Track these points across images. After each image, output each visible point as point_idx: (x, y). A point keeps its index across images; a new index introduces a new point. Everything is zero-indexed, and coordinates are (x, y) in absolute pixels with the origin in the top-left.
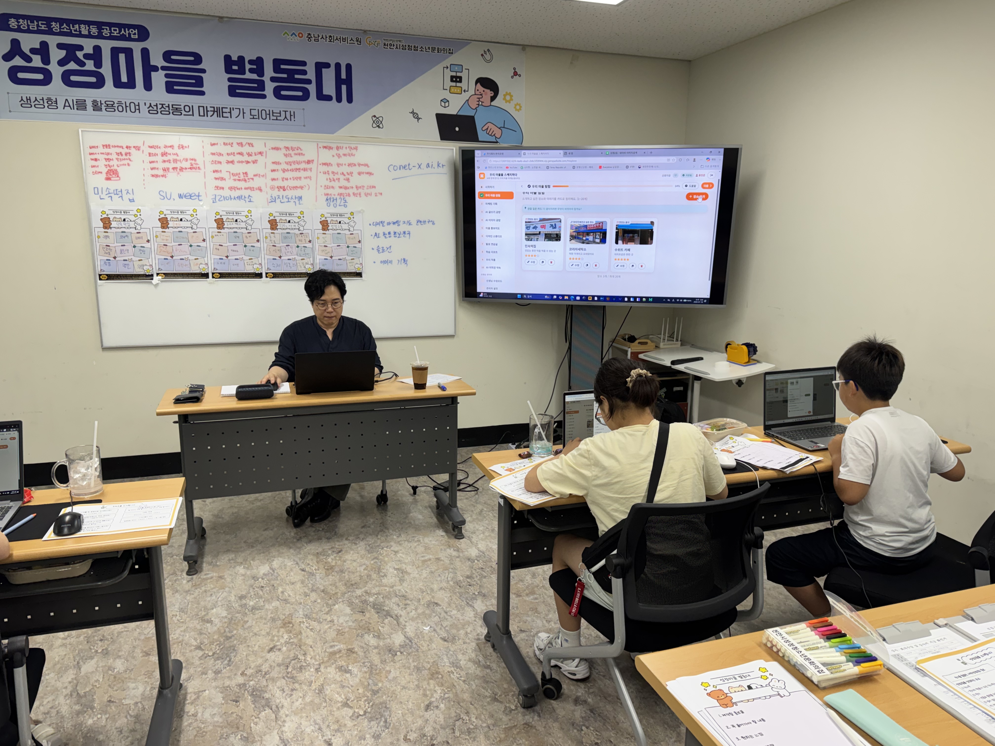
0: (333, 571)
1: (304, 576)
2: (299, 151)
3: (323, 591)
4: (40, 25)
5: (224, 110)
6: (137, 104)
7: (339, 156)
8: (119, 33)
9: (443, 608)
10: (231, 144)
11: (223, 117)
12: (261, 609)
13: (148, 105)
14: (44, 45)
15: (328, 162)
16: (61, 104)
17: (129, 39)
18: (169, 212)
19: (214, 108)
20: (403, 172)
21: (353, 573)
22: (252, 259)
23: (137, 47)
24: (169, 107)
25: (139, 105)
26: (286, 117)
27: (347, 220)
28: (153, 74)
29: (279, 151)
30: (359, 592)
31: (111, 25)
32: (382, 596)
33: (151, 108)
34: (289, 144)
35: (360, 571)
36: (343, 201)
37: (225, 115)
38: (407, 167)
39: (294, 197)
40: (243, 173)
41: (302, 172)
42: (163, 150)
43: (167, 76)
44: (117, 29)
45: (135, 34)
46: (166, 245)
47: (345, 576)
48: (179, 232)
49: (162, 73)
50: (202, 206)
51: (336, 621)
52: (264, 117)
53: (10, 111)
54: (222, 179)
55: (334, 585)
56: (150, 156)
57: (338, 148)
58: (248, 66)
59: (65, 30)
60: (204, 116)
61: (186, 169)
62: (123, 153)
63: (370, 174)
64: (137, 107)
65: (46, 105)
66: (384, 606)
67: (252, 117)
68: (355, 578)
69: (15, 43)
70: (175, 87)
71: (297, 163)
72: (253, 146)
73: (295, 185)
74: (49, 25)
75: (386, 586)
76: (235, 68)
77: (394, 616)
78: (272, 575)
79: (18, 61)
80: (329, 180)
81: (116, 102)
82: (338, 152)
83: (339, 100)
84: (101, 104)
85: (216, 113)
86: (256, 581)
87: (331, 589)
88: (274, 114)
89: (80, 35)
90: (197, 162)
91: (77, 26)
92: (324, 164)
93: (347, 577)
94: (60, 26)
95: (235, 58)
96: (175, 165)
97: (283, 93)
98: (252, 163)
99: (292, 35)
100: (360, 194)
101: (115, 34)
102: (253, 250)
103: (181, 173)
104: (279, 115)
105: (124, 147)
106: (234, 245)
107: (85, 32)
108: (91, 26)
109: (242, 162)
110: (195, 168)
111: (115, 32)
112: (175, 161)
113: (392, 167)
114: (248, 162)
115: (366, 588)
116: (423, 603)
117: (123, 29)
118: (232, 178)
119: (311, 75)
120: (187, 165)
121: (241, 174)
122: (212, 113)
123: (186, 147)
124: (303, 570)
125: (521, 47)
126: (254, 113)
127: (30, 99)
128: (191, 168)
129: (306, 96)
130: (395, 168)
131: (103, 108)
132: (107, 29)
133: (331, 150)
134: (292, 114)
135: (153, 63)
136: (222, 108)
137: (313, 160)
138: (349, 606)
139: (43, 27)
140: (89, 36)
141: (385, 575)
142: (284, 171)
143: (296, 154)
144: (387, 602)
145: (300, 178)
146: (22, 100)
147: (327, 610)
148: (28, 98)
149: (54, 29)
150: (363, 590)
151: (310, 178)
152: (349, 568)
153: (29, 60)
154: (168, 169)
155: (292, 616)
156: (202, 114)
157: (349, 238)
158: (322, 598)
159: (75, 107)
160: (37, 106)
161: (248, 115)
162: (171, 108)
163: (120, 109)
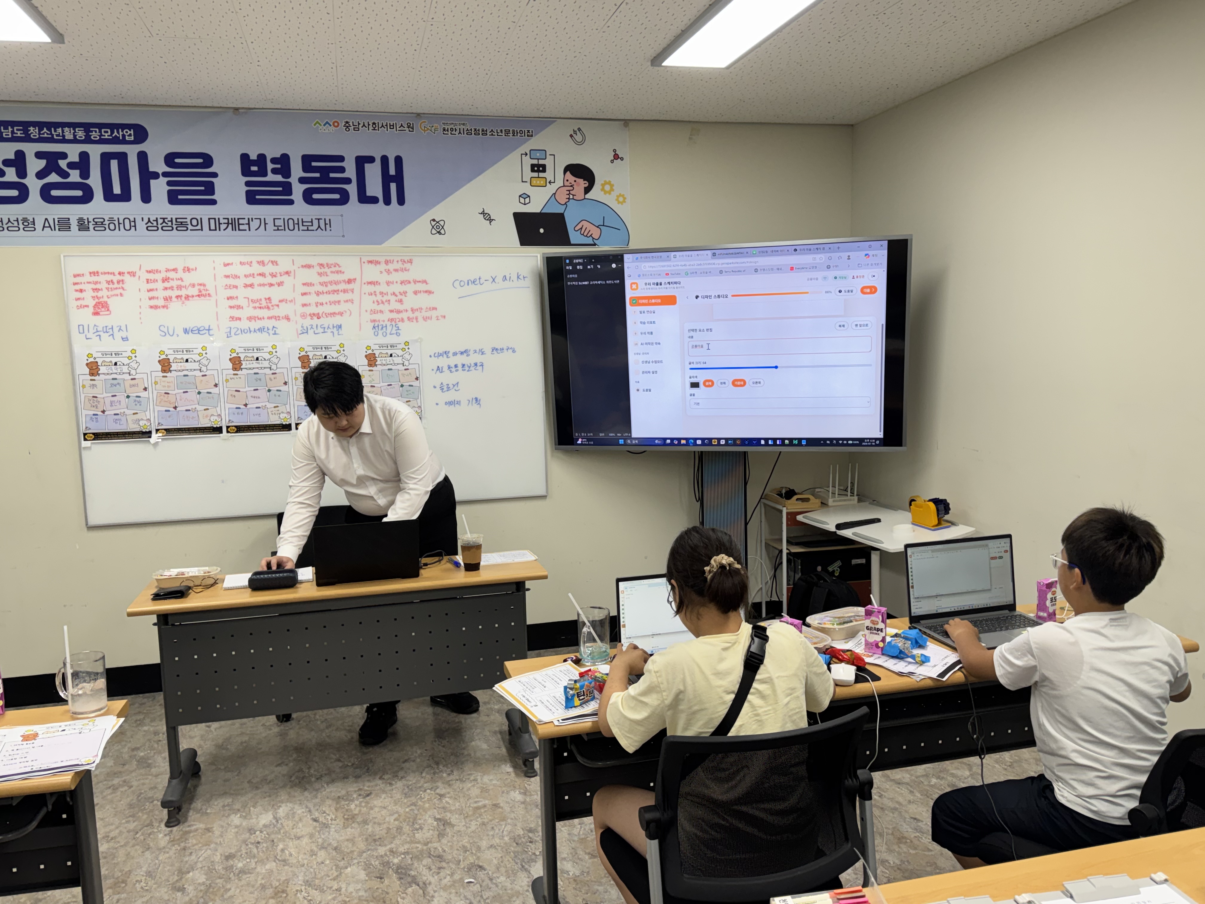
0: (353, 822)
1: (315, 827)
2: (337, 268)
3: (336, 849)
4: (15, 131)
5: (241, 221)
6: (132, 219)
7: (388, 272)
8: (111, 135)
9: (488, 874)
10: (250, 264)
11: (239, 230)
12: (251, 873)
13: (146, 220)
14: (20, 154)
15: (374, 280)
16: (39, 224)
17: (124, 142)
18: (171, 352)
19: (228, 219)
20: (472, 288)
21: (379, 824)
22: (278, 406)
23: (132, 151)
24: (171, 221)
25: (135, 222)
26: (319, 227)
27: (400, 353)
28: (152, 182)
29: (311, 269)
30: (382, 850)
31: (100, 126)
32: (411, 856)
33: (149, 224)
34: (324, 261)
35: (389, 822)
36: (395, 328)
37: (241, 227)
38: (478, 282)
39: (331, 327)
40: (266, 299)
41: (341, 294)
42: (164, 275)
43: (169, 183)
44: (109, 130)
45: (130, 135)
46: (168, 394)
47: (368, 829)
48: (184, 376)
49: (163, 180)
50: (213, 342)
51: (343, 890)
52: (291, 227)
54: (239, 307)
55: (352, 840)
56: (148, 282)
57: (387, 262)
58: (270, 166)
59: (46, 135)
60: (216, 230)
61: (193, 296)
62: (115, 281)
63: (429, 292)
64: (133, 224)
65: (21, 226)
66: (411, 870)
67: (276, 228)
68: (379, 831)
70: (180, 197)
71: (335, 284)
72: (277, 265)
73: (332, 311)
74: (26, 131)
75: (419, 842)
76: (254, 168)
77: (421, 884)
78: (275, 826)
80: (376, 303)
81: (106, 219)
82: (387, 267)
83: (387, 202)
84: (88, 222)
85: (230, 226)
86: (251, 834)
87: (347, 847)
88: (304, 224)
89: (64, 141)
90: (207, 287)
91: (59, 130)
92: (370, 283)
93: (370, 830)
94: (40, 130)
95: (253, 157)
96: (179, 293)
97: (315, 196)
98: (276, 286)
99: (324, 125)
100: (417, 318)
101: (106, 137)
102: (279, 396)
103: (187, 302)
104: (310, 224)
105: (116, 273)
106: (255, 390)
107: (69, 136)
108: (77, 129)
109: (264, 285)
110: (205, 296)
111: (106, 134)
112: (179, 287)
113: (458, 282)
114: (271, 285)
115: (393, 845)
116: (462, 866)
117: (115, 131)
118: (252, 305)
119: (351, 172)
120: (194, 291)
121: (263, 300)
122: (226, 225)
123: (192, 270)
124: (315, 820)
125: (623, 122)
126: (279, 223)
127: (2, 221)
128: (199, 296)
129: (344, 199)
130: (462, 284)
131: (91, 227)
132: (96, 132)
133: (378, 265)
134: (328, 222)
135: (152, 169)
136: (238, 219)
137: (355, 279)
138: (365, 870)
139: (19, 134)
140: (75, 141)
141: (421, 828)
142: (318, 294)
143: (332, 272)
144: (416, 864)
145: (339, 302)
147: (336, 874)
149: (32, 135)
150: (388, 847)
151: (352, 301)
152: (376, 818)
153: (2, 174)
154: (171, 298)
155: (288, 883)
156: (213, 227)
157: (403, 375)
158: (332, 859)
159: (57, 227)
160: (10, 229)
161: (271, 226)
162: (174, 222)
163: (112, 227)
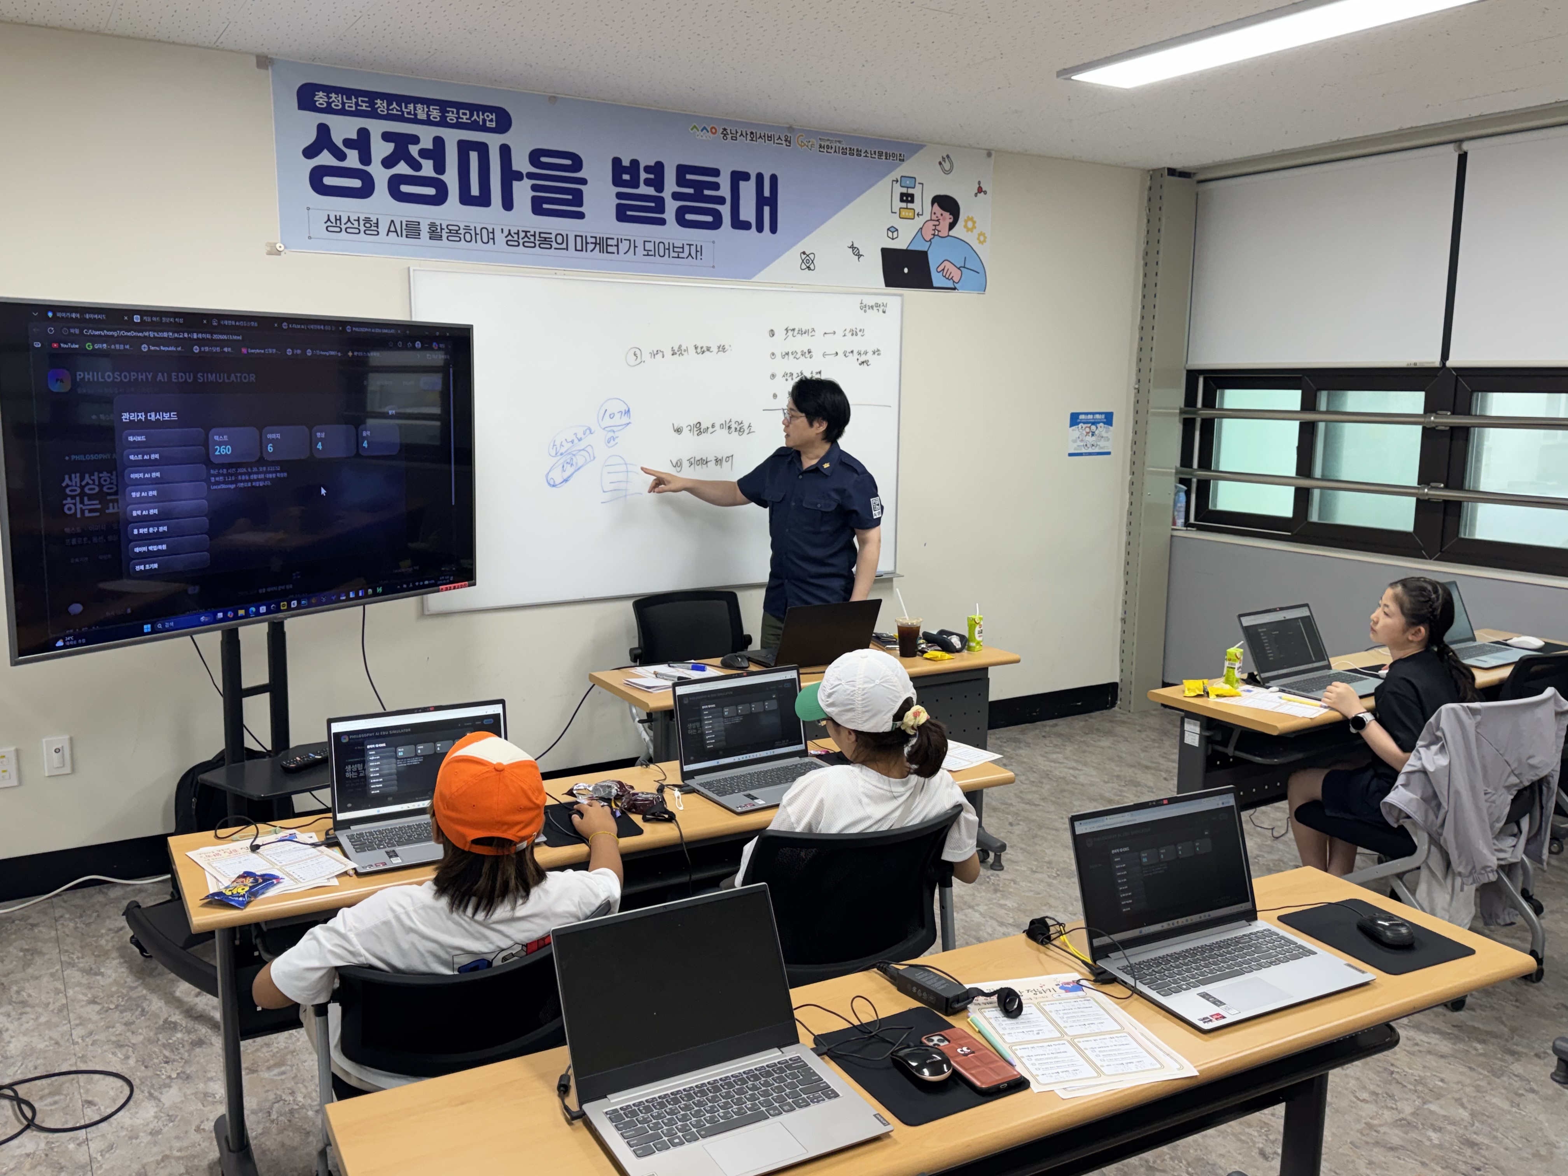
4: (360, 103)
5: (610, 242)
6: (490, 230)
8: (469, 119)
11: (607, 252)
13: (506, 232)
14: (364, 134)
16: (383, 228)
17: (484, 129)
19: (596, 238)
23: (494, 141)
24: (534, 236)
25: (493, 233)
26: (690, 254)
28: (516, 184)
31: (459, 106)
33: (510, 238)
37: (610, 249)
43: (534, 188)
44: (468, 112)
45: (491, 121)
49: (527, 183)
52: (661, 253)
53: (310, 238)
58: (643, 176)
59: (395, 112)
60: (582, 250)
64: (491, 236)
65: (362, 228)
67: (646, 253)
69: (323, 130)
70: (545, 206)
74: (372, 104)
76: (626, 177)
79: (326, 158)
81: (462, 227)
83: (760, 229)
84: (441, 229)
85: (598, 246)
88: (675, 249)
89: (416, 121)
91: (411, 106)
94: (389, 104)
95: (626, 163)
97: (689, 217)
99: (702, 131)
101: (464, 120)
104: (681, 250)
107: (422, 116)
108: (431, 107)
111: (464, 117)
117: (476, 113)
119: (725, 191)
122: (593, 245)
125: (988, 152)
126: (650, 246)
127: (340, 220)
129: (717, 223)
131: (445, 235)
132: (453, 112)
134: (698, 249)
135: (515, 167)
136: (606, 239)
139: (364, 107)
140: (428, 122)
146: (329, 219)
148: (338, 218)
149: (379, 110)
153: (342, 157)
156: (579, 248)
159: (404, 233)
160: (348, 230)
161: (640, 251)
162: (537, 237)
163: (468, 237)
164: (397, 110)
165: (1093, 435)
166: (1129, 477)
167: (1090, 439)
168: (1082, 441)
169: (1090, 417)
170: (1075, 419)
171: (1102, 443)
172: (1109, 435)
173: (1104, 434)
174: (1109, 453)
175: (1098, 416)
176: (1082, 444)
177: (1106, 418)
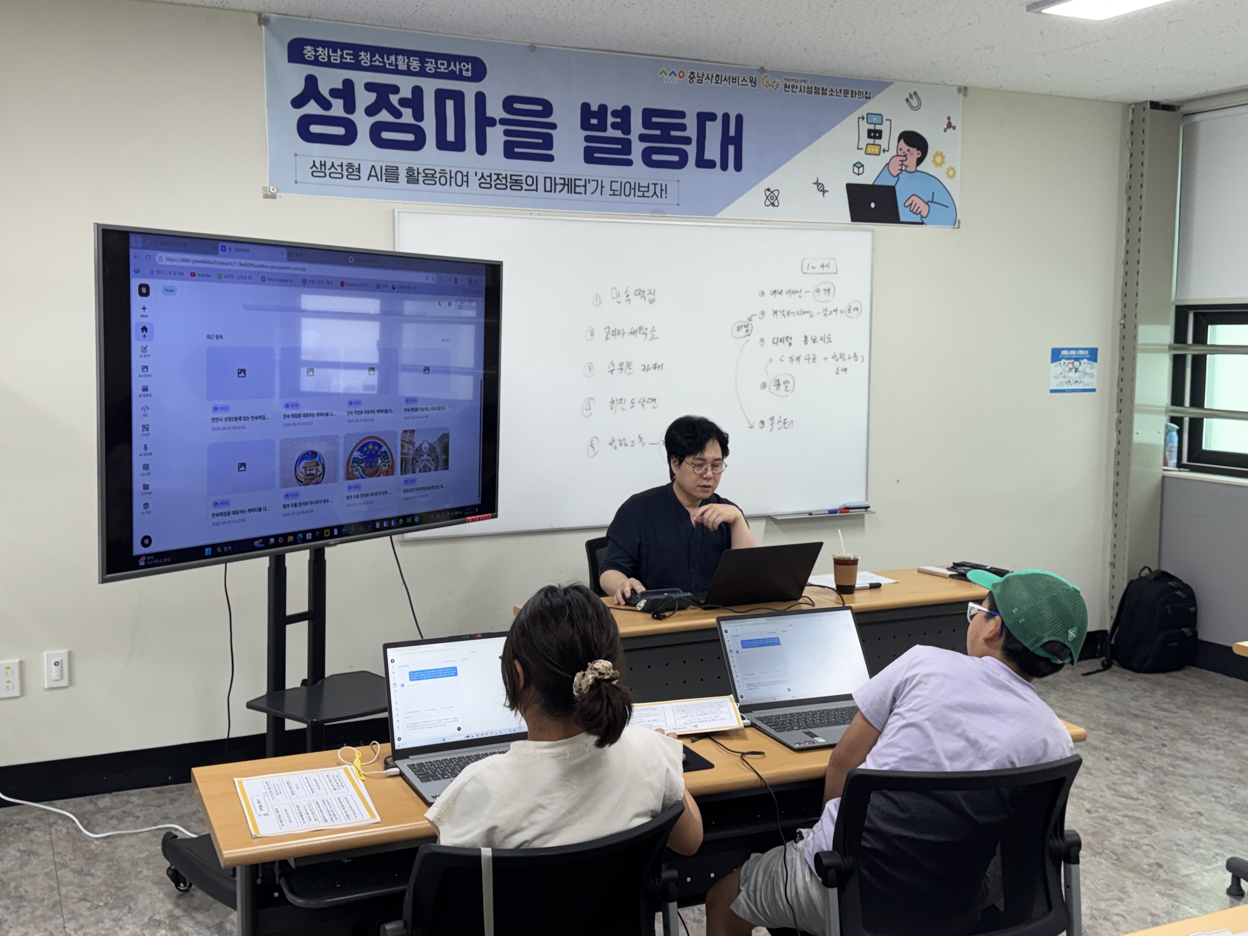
4: (345, 56)
5: (578, 183)
6: (465, 174)
8: (447, 69)
11: (575, 193)
13: (479, 175)
14: (348, 84)
16: (365, 173)
17: (460, 78)
19: (564, 179)
23: (469, 90)
24: (506, 178)
25: (467, 176)
26: (655, 193)
28: (489, 130)
31: (437, 56)
33: (483, 180)
37: (578, 190)
43: (507, 133)
44: (446, 62)
45: (467, 70)
49: (500, 129)
52: (627, 193)
53: (296, 182)
58: (610, 119)
59: (377, 63)
60: (551, 191)
64: (465, 179)
65: (345, 173)
67: (612, 193)
69: (311, 81)
70: (517, 150)
74: (356, 56)
76: (594, 121)
79: (312, 108)
81: (438, 170)
83: (724, 167)
84: (418, 173)
85: (566, 187)
88: (641, 189)
89: (397, 71)
91: (393, 58)
94: (372, 57)
95: (594, 108)
97: (655, 157)
99: (670, 75)
101: (442, 70)
104: (646, 189)
107: (402, 66)
108: (411, 58)
111: (442, 67)
117: (452, 63)
119: (692, 132)
122: (562, 186)
126: (616, 186)
127: (325, 165)
129: (682, 162)
131: (421, 179)
132: (431, 63)
134: (664, 188)
135: (489, 114)
136: (575, 180)
139: (348, 59)
140: (408, 72)
146: (314, 165)
148: (323, 163)
149: (362, 62)
153: (327, 106)
156: (548, 188)
159: (384, 177)
160: (332, 175)
161: (607, 190)
162: (509, 180)
163: (443, 180)
164: (380, 62)
165: (1076, 371)
166: (1116, 415)
167: (1073, 375)
168: (1065, 377)
169: (1073, 352)
170: (1056, 355)
171: (1086, 380)
172: (1094, 371)
173: (1088, 370)
174: (1094, 390)
175: (1081, 352)
176: (1064, 380)
177: (1090, 354)
